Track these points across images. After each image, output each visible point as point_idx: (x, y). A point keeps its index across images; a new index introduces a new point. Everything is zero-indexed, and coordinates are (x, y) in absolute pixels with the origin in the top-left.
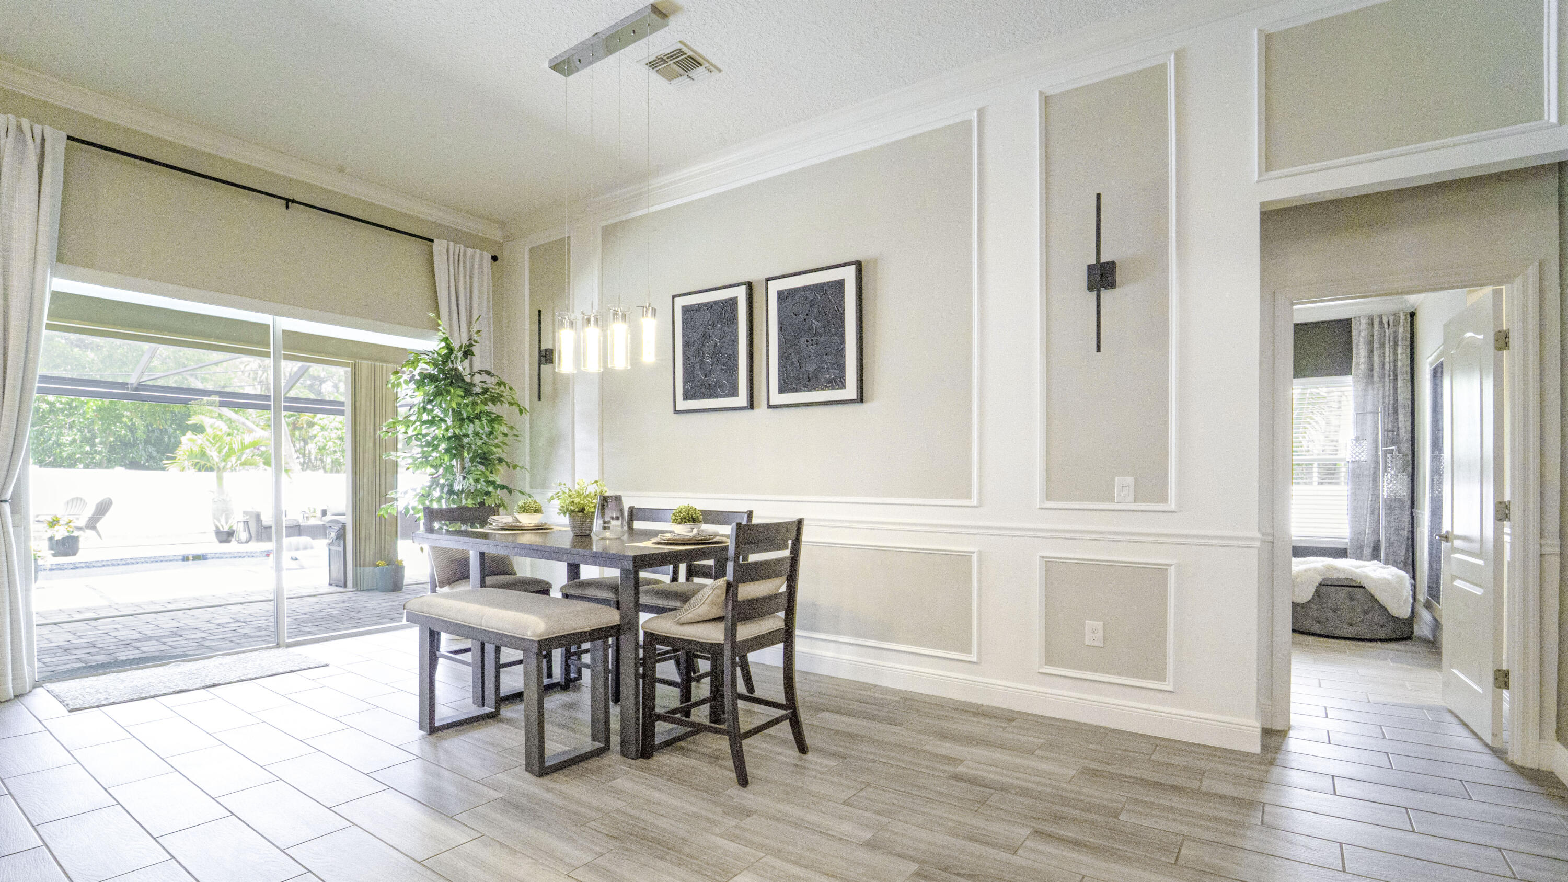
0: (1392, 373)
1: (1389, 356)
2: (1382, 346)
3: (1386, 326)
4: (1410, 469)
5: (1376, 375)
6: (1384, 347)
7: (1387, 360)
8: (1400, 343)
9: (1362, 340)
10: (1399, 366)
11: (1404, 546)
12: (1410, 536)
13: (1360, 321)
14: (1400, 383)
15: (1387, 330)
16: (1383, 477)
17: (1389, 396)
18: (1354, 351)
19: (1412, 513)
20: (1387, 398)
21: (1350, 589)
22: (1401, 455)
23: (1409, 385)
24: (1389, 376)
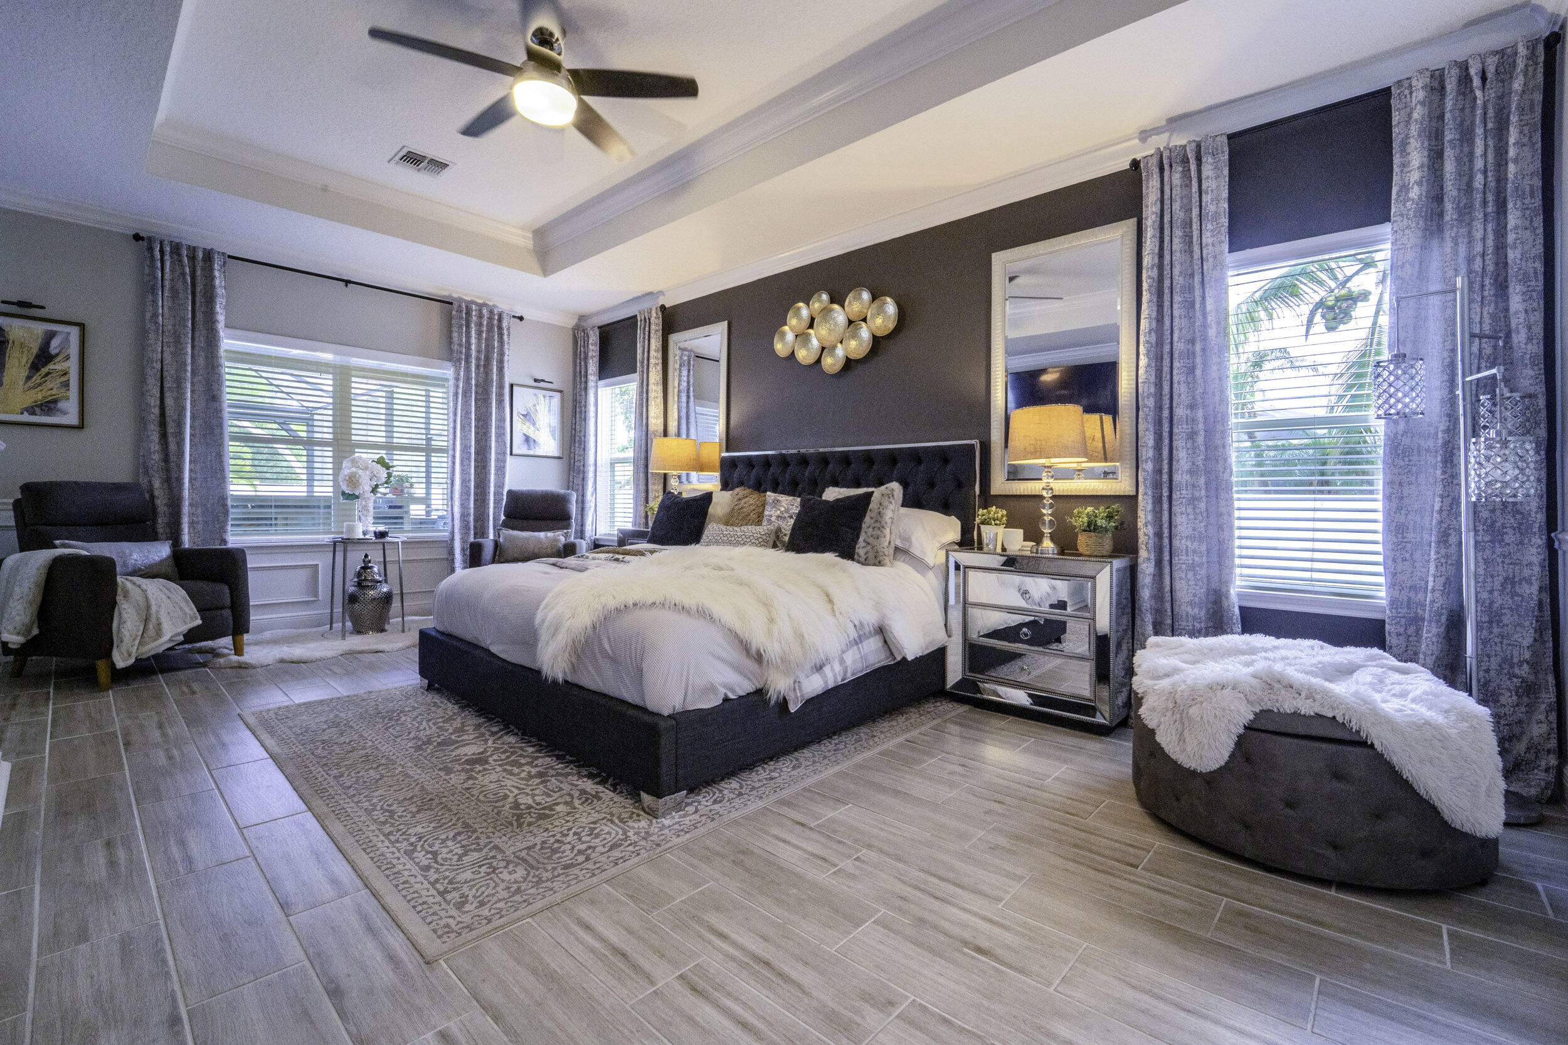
0: (1490, 198)
1: (1485, 155)
2: (1466, 136)
3: (1476, 82)
4: (1542, 433)
5: (1449, 206)
6: (1471, 142)
7: (1479, 164)
8: (1514, 118)
9: (1414, 130)
10: (1510, 176)
11: (1529, 623)
12: (1547, 599)
13: (1411, 86)
14: (1513, 219)
15: (1478, 93)
16: (1467, 449)
17: (1483, 255)
18: (1397, 160)
19: (1550, 543)
20: (1479, 260)
21: (1333, 748)
22: (1517, 396)
23: (1539, 221)
24: (1485, 203)
